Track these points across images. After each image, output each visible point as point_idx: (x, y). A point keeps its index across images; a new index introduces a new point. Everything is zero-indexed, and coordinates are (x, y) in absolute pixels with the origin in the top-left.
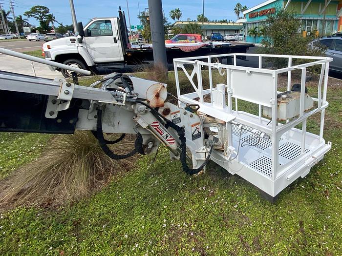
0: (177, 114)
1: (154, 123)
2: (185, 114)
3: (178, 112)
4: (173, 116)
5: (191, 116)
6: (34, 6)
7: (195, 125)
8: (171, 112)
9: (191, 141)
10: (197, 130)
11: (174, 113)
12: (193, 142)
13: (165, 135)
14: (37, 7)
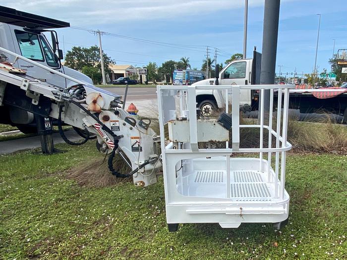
0: (116, 123)
1: (96, 125)
2: (124, 124)
3: (117, 121)
4: (112, 123)
5: (131, 129)
6: (234, 54)
7: (135, 138)
8: (110, 120)
9: (131, 151)
10: (137, 143)
11: (113, 121)
12: (132, 153)
13: (105, 137)
14: (236, 55)
